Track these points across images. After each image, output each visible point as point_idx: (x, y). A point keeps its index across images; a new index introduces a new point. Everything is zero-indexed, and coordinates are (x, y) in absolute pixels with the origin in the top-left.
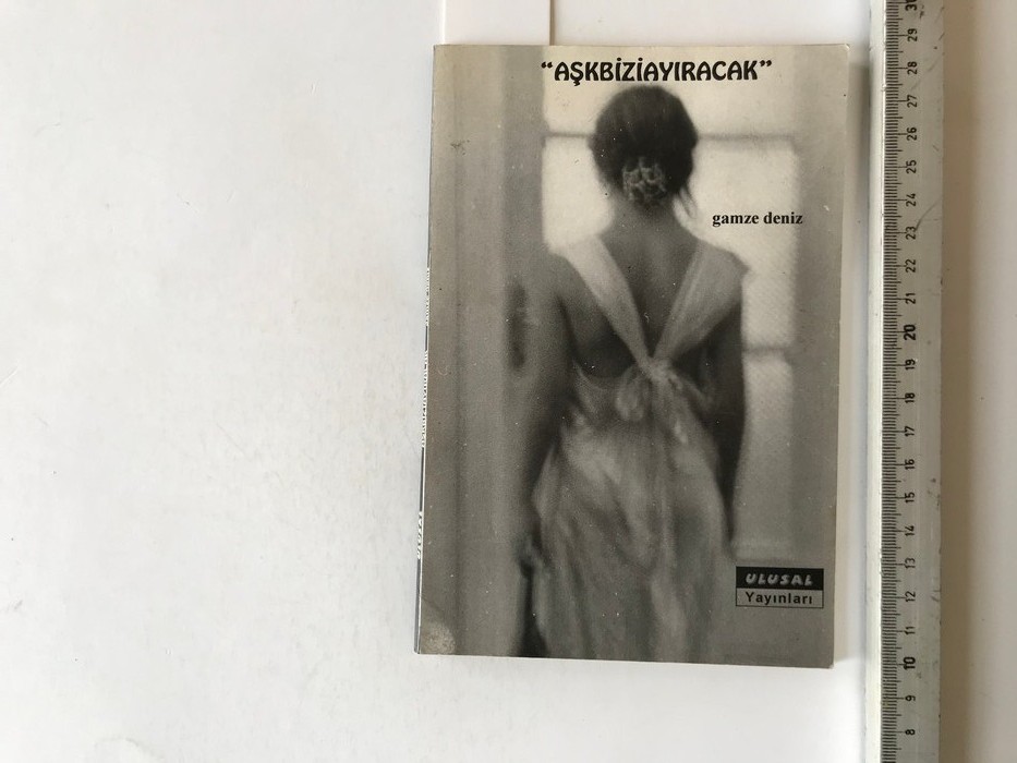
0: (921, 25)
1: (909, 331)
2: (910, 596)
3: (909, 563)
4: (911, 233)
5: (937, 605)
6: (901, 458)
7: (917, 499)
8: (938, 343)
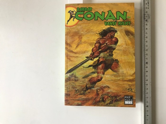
0: (148, 23)
1: (147, 63)
2: (147, 98)
3: (147, 93)
4: (147, 50)
5: (151, 99)
6: (146, 80)
7: (148, 85)
8: (150, 65)
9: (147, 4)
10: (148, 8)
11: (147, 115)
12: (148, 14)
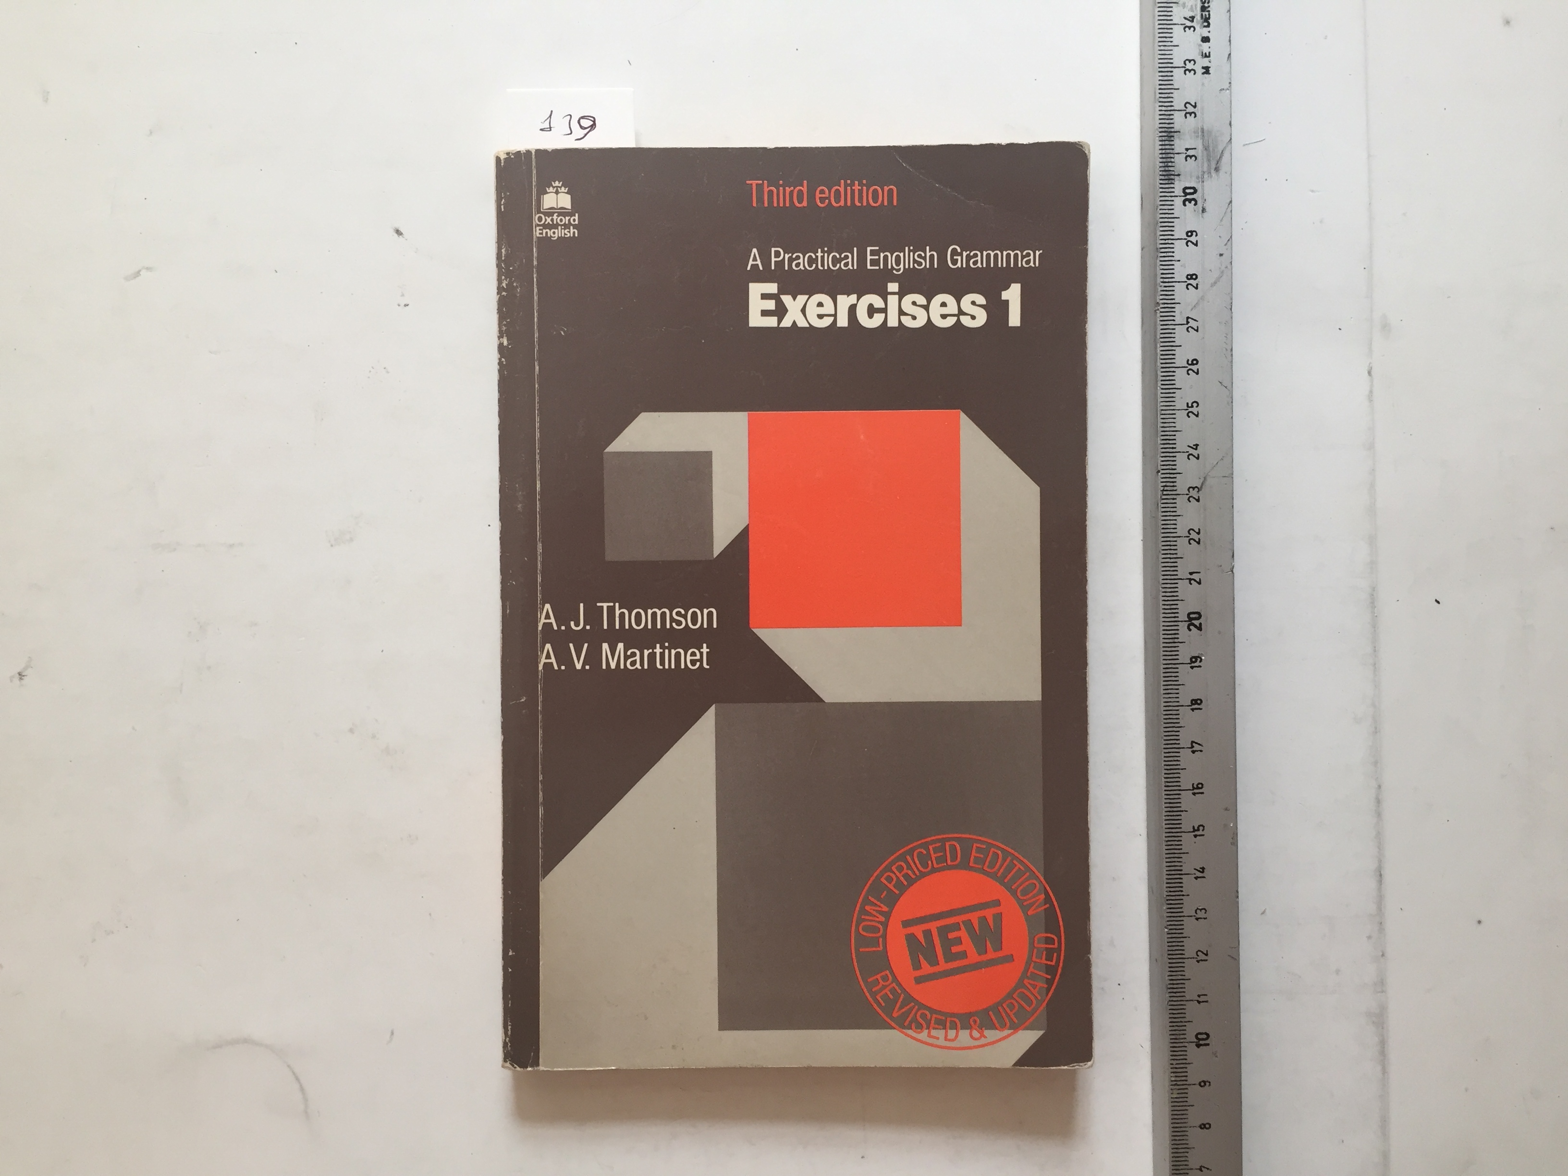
9: (1189, 24)
10: (1203, 62)
11: (1203, 1126)
12: (1202, 133)
